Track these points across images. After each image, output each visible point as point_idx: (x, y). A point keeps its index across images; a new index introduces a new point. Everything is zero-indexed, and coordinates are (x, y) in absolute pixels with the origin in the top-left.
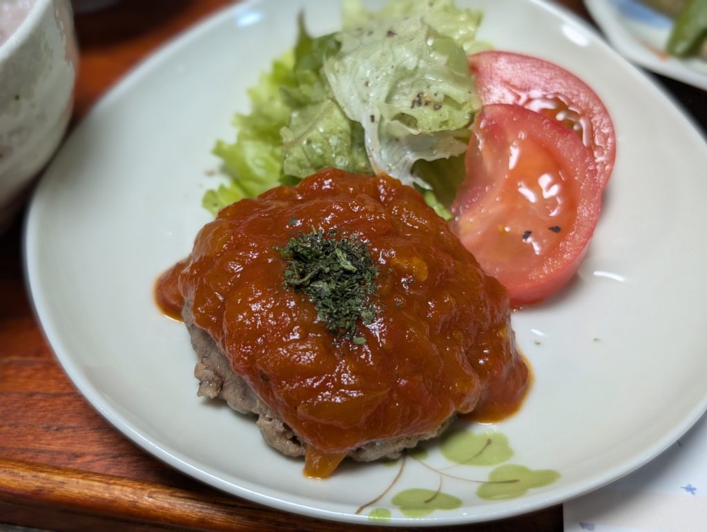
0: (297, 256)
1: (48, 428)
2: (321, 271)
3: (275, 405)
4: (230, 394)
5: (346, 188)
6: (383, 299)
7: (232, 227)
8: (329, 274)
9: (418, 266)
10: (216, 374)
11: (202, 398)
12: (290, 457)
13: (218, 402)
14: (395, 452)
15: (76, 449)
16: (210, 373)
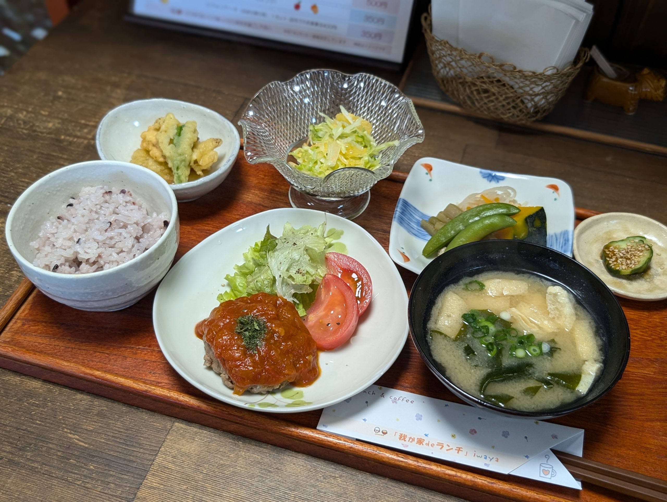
0: (242, 323)
1: (150, 372)
2: (248, 328)
3: (226, 369)
4: (214, 366)
5: (265, 300)
6: (267, 340)
7: (223, 310)
8: (250, 330)
9: (281, 331)
10: (211, 358)
11: (205, 366)
12: (230, 388)
13: (210, 368)
14: (264, 391)
15: (159, 381)
16: (209, 358)
